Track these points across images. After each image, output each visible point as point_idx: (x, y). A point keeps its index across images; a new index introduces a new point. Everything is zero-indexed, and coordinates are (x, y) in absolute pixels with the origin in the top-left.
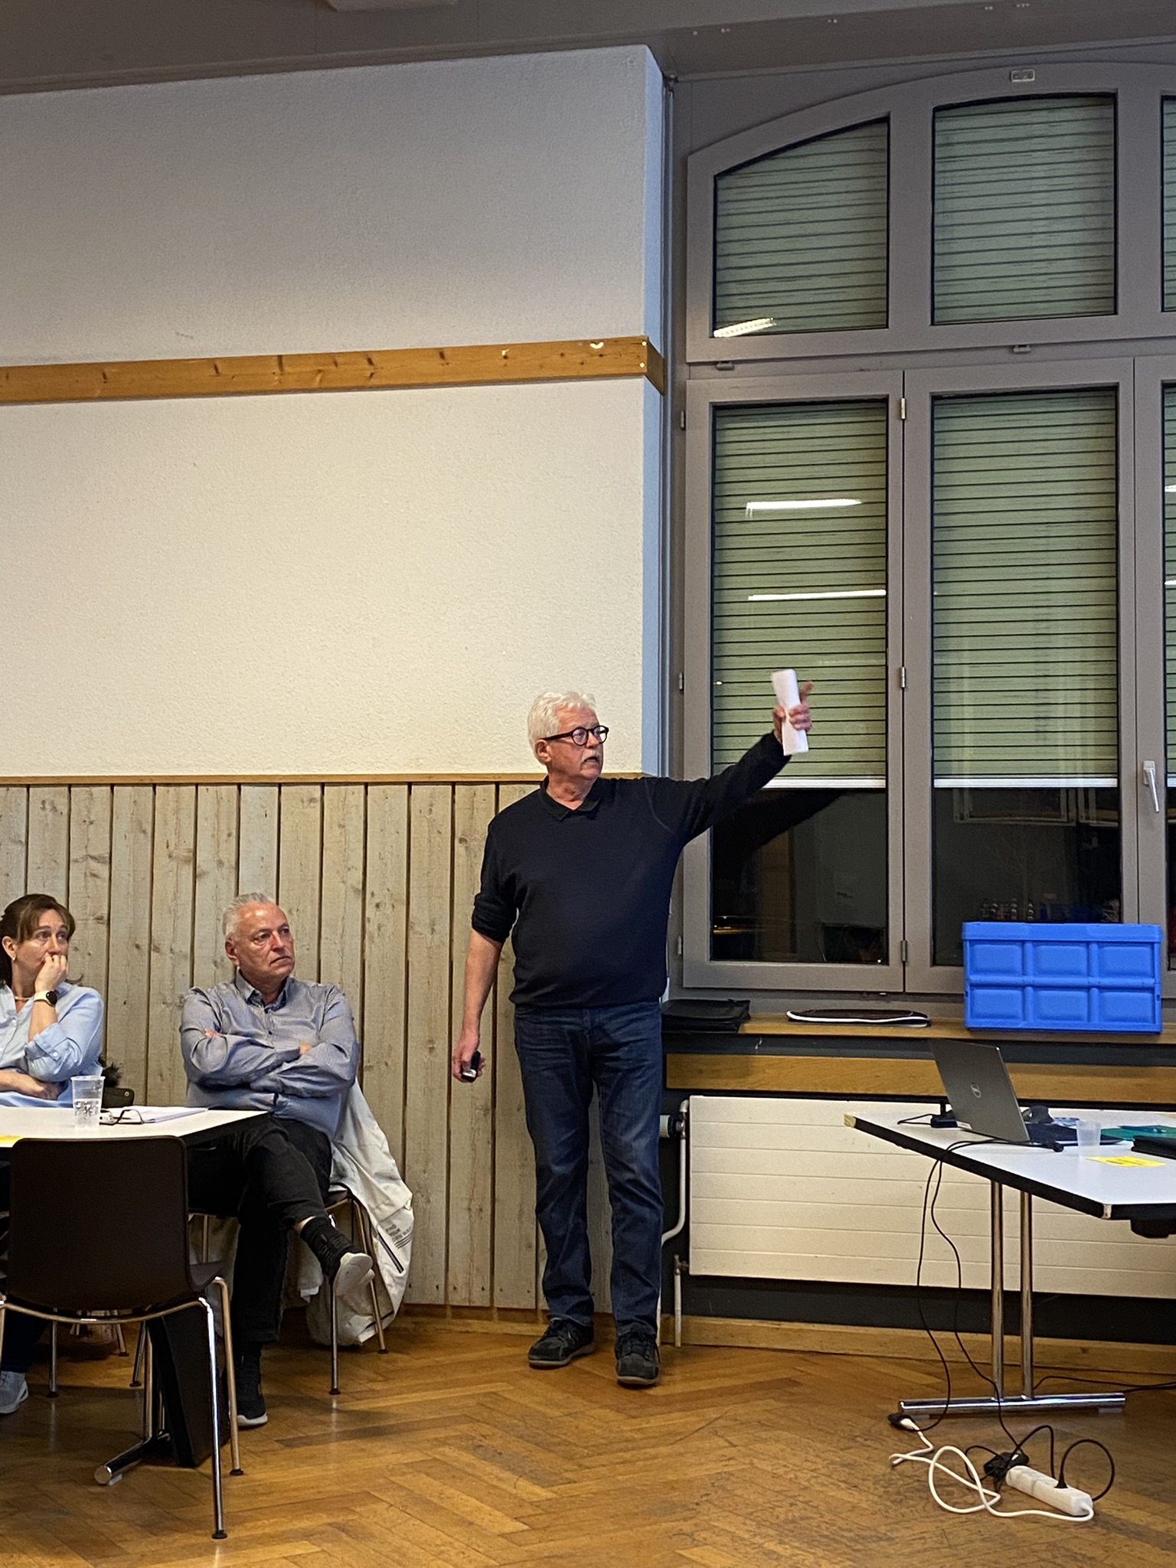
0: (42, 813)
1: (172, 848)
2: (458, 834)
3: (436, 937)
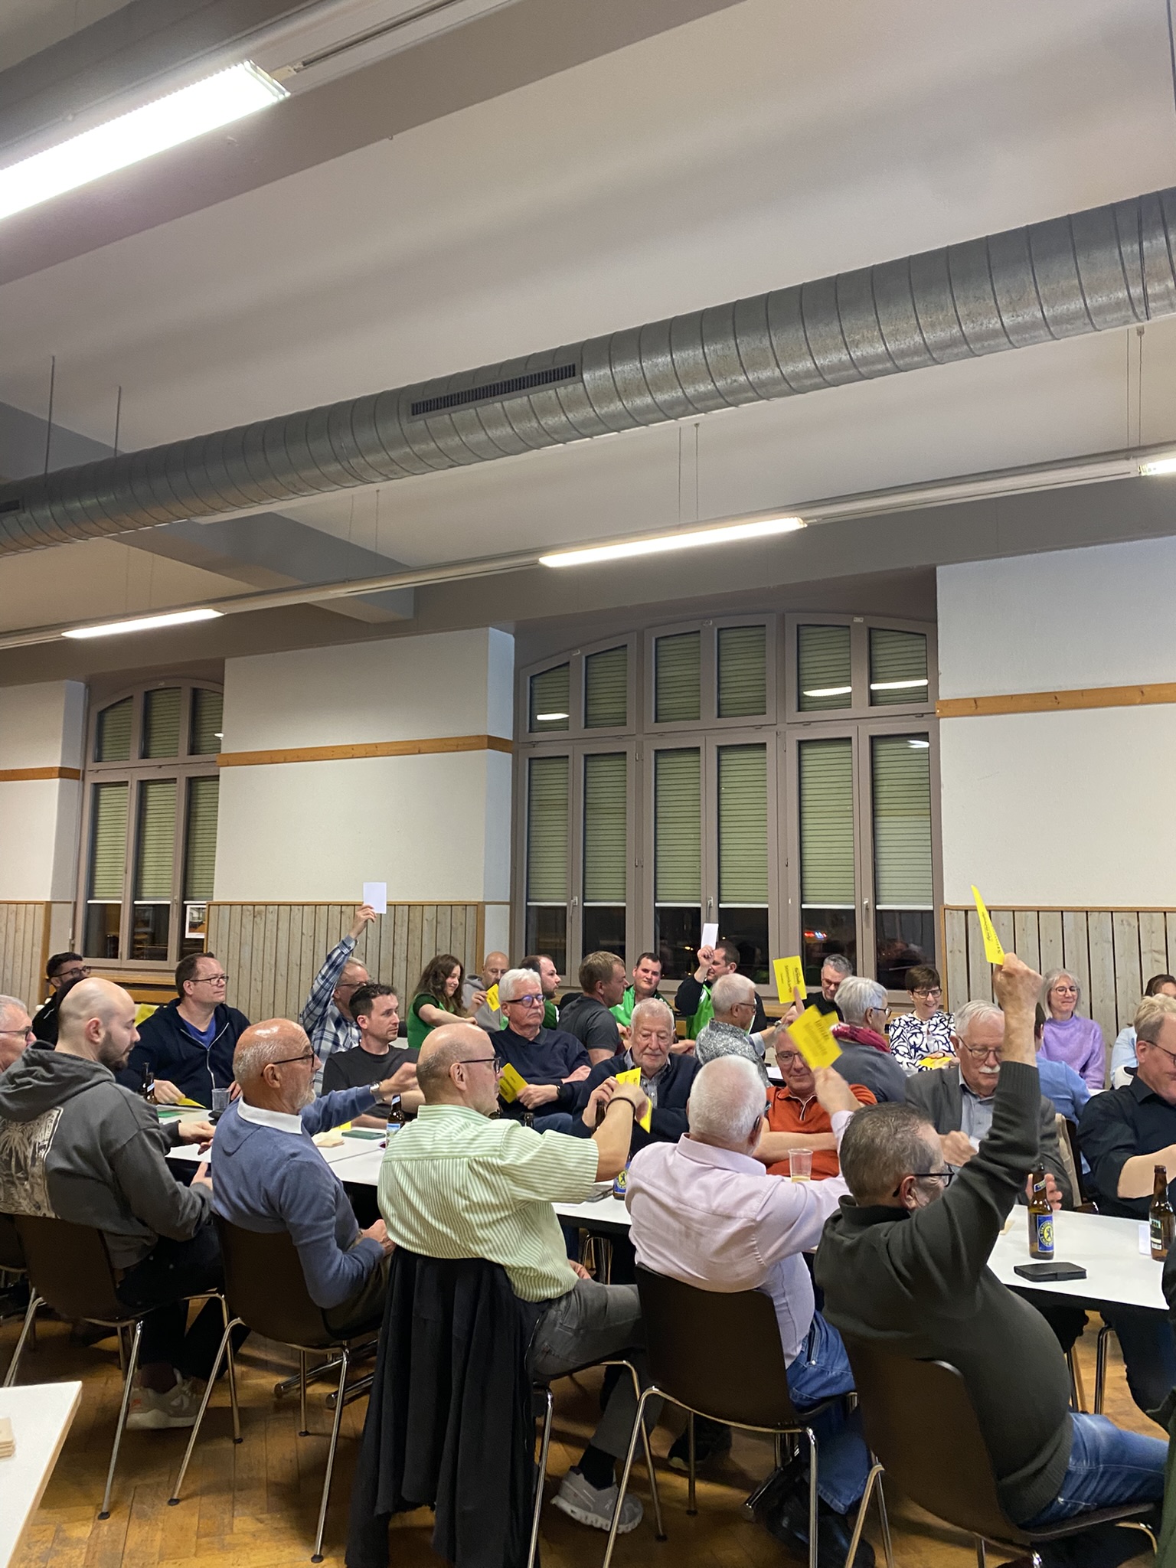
0: (1122, 926)
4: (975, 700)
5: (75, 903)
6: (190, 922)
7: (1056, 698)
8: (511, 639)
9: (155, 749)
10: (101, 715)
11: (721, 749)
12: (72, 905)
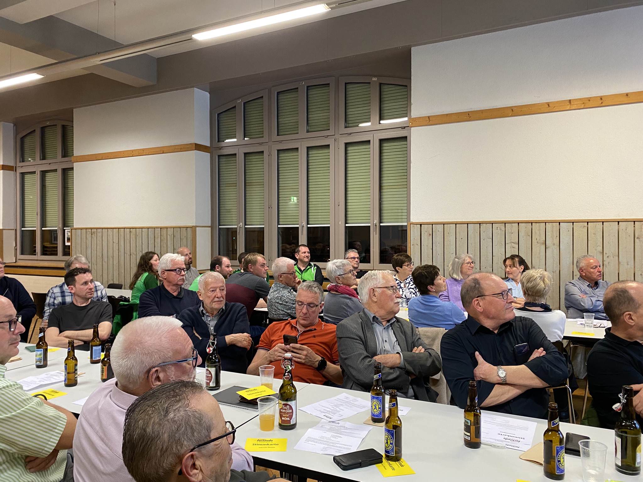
0: (497, 231)
1: (538, 240)
2: (636, 236)
3: (629, 266)
4: (429, 117)
5: (16, 230)
6: (67, 238)
7: (469, 115)
8: (208, 95)
9: (48, 155)
10: (22, 139)
11: (308, 148)
12: (14, 230)
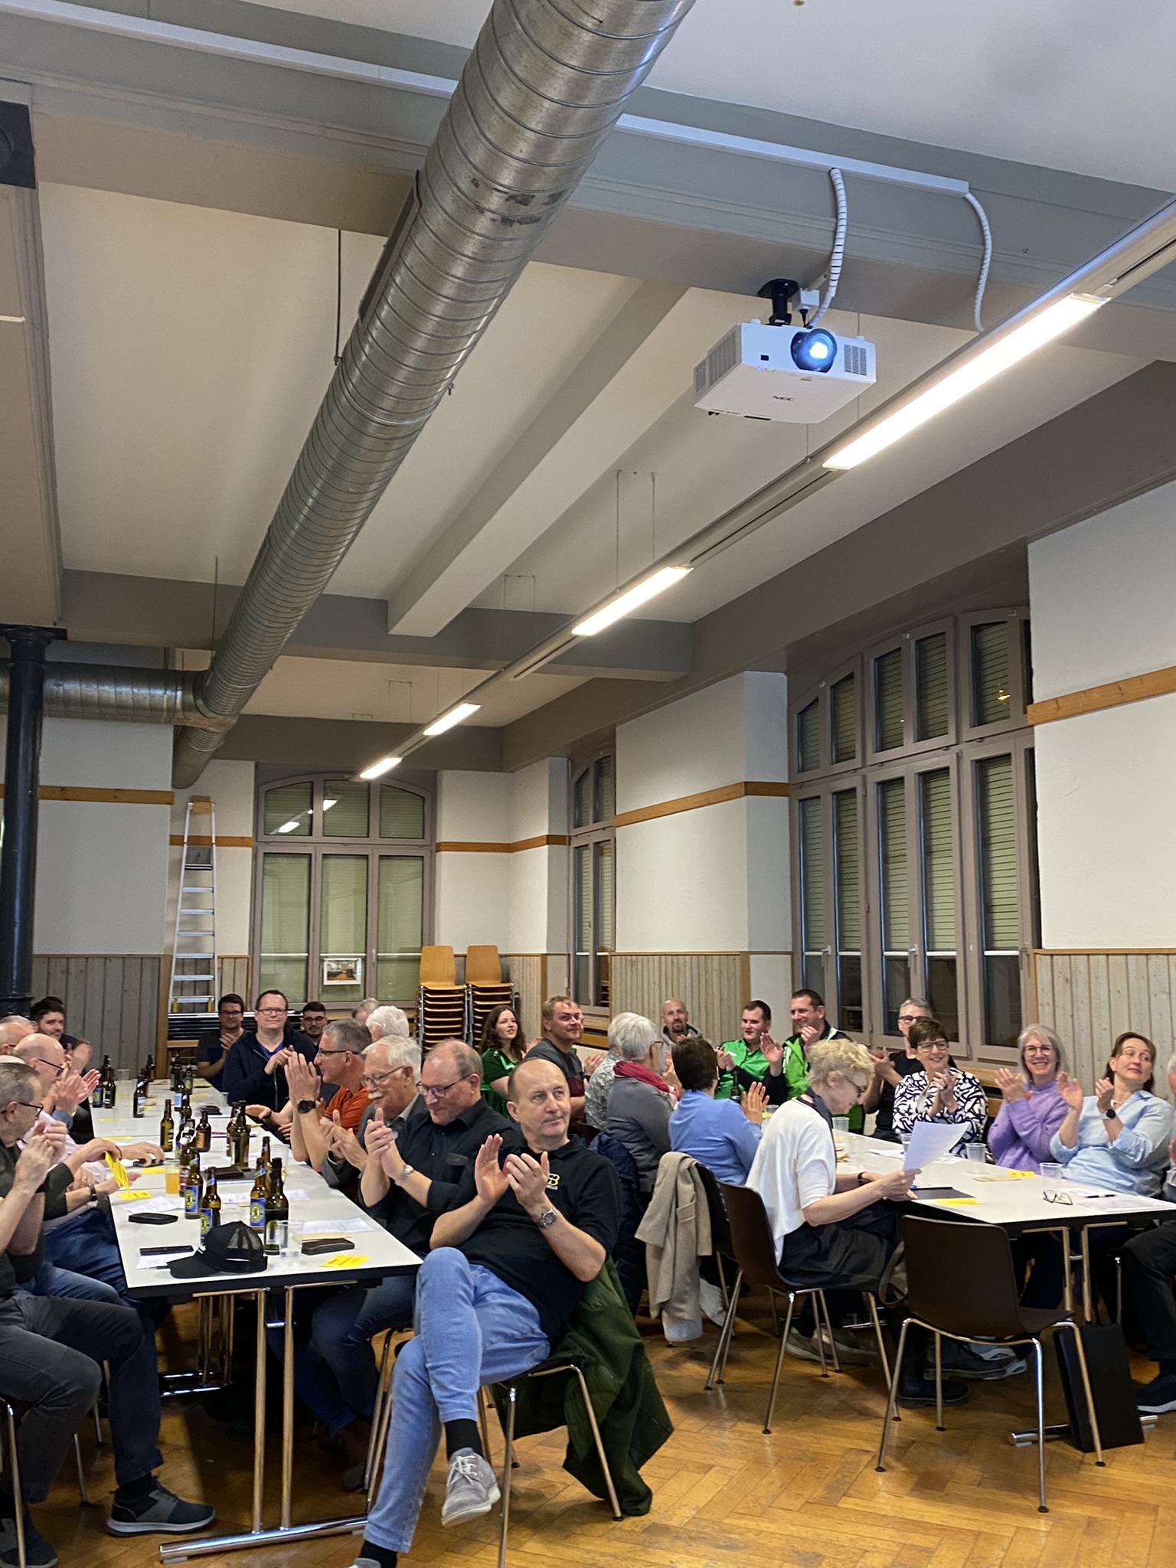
4: (1056, 700)
5: (569, 955)
8: (783, 678)
10: (577, 784)
11: (920, 776)
12: (565, 956)
